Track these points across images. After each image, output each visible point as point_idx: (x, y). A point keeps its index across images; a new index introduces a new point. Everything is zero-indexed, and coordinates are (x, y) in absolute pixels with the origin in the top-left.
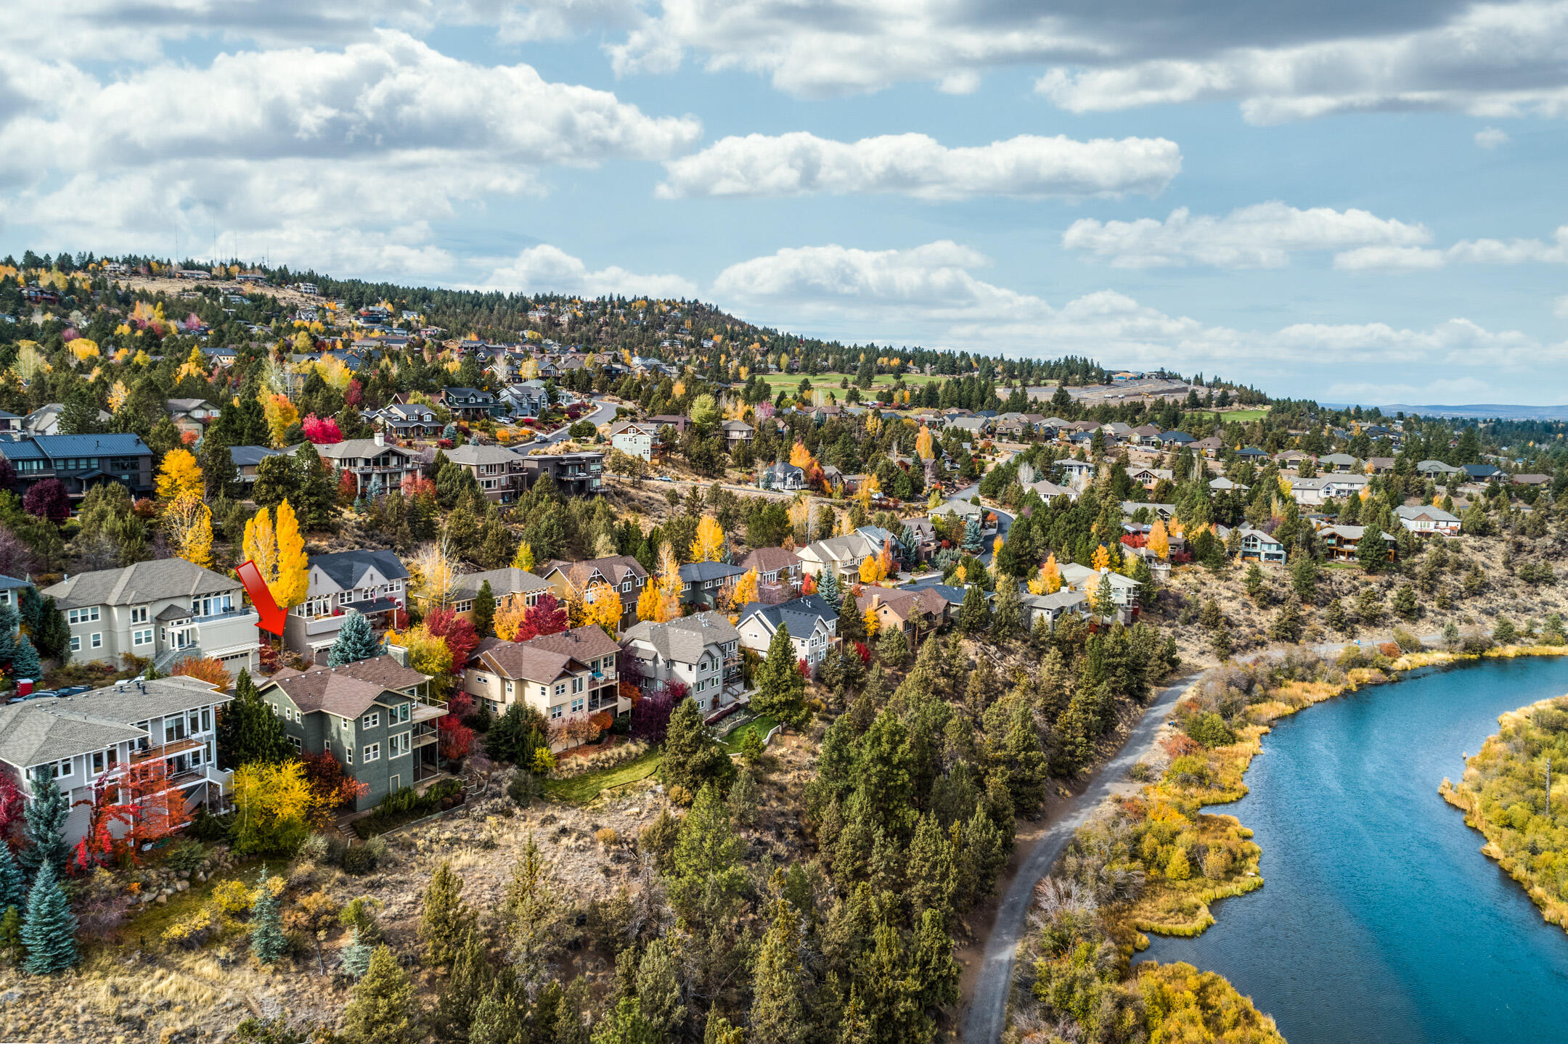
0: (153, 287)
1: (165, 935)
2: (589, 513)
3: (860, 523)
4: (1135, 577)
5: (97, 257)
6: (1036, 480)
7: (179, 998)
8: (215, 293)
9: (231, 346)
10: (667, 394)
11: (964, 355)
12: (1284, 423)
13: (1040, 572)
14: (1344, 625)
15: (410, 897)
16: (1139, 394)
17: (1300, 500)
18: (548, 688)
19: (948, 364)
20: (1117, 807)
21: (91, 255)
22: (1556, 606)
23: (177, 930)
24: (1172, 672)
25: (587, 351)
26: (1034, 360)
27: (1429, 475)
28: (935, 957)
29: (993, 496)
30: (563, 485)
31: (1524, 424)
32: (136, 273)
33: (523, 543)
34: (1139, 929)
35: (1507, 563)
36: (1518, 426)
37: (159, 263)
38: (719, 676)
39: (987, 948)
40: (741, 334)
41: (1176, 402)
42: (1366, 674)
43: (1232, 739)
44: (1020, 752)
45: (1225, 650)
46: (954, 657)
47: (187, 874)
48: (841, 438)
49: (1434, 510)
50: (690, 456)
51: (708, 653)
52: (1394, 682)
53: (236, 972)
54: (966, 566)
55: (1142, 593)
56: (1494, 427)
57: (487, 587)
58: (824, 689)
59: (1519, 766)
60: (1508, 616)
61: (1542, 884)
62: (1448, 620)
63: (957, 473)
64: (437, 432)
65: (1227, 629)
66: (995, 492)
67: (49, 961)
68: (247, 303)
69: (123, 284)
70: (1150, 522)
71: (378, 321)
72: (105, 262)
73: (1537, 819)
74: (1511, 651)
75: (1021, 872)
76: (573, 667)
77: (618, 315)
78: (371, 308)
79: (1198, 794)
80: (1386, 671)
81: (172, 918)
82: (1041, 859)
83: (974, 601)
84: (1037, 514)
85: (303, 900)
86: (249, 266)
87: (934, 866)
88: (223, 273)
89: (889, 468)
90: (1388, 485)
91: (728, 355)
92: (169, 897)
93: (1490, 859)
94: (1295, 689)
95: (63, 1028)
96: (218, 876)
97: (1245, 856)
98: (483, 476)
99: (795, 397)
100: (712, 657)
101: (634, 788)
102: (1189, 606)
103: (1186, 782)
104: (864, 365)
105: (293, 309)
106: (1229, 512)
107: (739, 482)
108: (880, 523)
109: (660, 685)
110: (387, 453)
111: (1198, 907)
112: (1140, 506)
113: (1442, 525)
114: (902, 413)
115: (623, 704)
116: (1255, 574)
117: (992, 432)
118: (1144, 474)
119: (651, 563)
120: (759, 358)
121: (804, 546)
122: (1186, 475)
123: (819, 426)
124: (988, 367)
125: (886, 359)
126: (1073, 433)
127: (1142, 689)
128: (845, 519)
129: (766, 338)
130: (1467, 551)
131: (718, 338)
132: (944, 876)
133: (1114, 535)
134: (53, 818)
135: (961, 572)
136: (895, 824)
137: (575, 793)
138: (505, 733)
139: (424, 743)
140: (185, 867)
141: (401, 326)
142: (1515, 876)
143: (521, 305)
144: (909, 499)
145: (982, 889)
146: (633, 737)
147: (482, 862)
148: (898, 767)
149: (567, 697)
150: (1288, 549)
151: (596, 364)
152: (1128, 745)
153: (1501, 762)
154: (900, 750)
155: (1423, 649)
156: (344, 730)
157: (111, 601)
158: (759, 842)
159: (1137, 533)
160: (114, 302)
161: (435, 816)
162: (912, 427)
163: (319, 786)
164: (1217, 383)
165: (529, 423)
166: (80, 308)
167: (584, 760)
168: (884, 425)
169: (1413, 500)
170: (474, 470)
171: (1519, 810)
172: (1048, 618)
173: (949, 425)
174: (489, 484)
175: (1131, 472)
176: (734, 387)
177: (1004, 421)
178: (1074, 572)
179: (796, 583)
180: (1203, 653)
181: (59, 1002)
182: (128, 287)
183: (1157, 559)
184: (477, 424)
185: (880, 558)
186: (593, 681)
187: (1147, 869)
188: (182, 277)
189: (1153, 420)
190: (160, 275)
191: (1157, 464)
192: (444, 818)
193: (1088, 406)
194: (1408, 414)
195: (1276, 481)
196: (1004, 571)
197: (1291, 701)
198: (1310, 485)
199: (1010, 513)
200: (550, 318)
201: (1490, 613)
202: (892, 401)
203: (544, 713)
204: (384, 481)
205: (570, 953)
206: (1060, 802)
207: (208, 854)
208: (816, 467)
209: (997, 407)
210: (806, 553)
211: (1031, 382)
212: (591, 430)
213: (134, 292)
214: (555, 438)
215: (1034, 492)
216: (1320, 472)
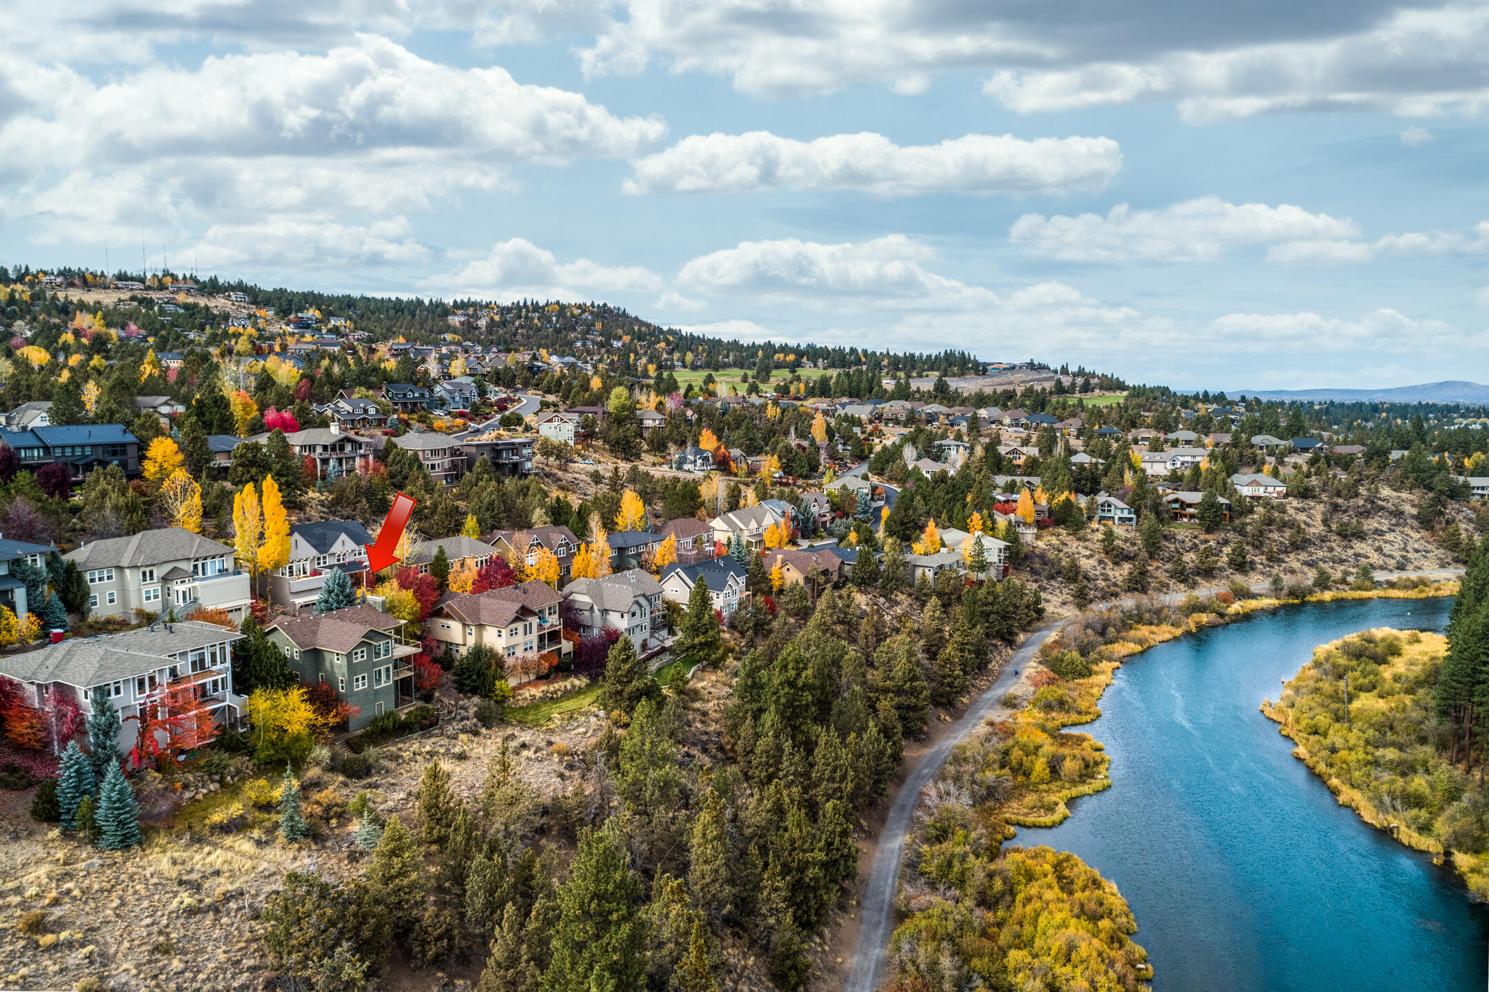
0: (90, 297)
1: (207, 821)
2: (524, 491)
3: (763, 496)
4: (1004, 539)
5: (33, 270)
6: (919, 458)
7: (226, 867)
8: (149, 303)
9: (176, 351)
10: (585, 387)
11: (853, 351)
12: (1139, 406)
13: (923, 536)
14: (1183, 576)
15: (402, 795)
16: (1011, 383)
17: (1149, 472)
18: (503, 631)
19: (838, 358)
20: (988, 729)
21: (27, 268)
22: (1367, 557)
23: (217, 817)
24: (1038, 620)
25: (509, 351)
26: (917, 354)
27: (1261, 448)
28: (837, 839)
29: (880, 473)
30: (498, 466)
31: (1354, 405)
32: (72, 285)
33: (469, 517)
34: (1007, 822)
35: (1325, 522)
36: (1348, 407)
37: (94, 275)
38: (647, 622)
39: (882, 839)
40: (648, 334)
41: (1044, 389)
42: (1204, 618)
43: (1090, 673)
44: (906, 682)
45: (1082, 600)
46: (848, 606)
47: (217, 777)
48: (744, 425)
49: (1264, 477)
50: (608, 443)
51: (637, 603)
52: (1227, 624)
53: (267, 850)
54: (857, 531)
55: (1011, 554)
56: (1327, 409)
57: (441, 551)
58: (737, 634)
59: (1326, 686)
60: (1325, 566)
61: (1338, 776)
62: (1275, 571)
63: (848, 453)
64: (381, 422)
65: (1085, 582)
66: (883, 470)
67: (119, 838)
68: (181, 311)
69: (61, 295)
70: (1018, 492)
71: (308, 326)
72: (41, 275)
73: (1337, 725)
74: (1327, 596)
75: (909, 781)
76: (524, 613)
77: (533, 319)
78: (300, 315)
79: (1059, 717)
80: (1222, 615)
81: (210, 810)
82: (926, 771)
83: (865, 559)
84: (919, 487)
85: (317, 796)
86: (181, 277)
87: (834, 771)
88: (156, 283)
89: (788, 449)
90: (1225, 457)
91: (637, 354)
92: (205, 795)
93: (1299, 759)
94: (1143, 631)
95: (138, 887)
96: (243, 780)
97: (1097, 764)
98: (428, 459)
99: (701, 389)
100: (640, 606)
101: (580, 713)
102: (1053, 564)
103: (1048, 707)
104: (761, 361)
105: (226, 317)
106: (1088, 482)
107: (654, 465)
108: (781, 497)
109: (596, 632)
110: (342, 440)
111: (1056, 804)
112: (1009, 479)
113: (1270, 489)
114: (799, 403)
115: (566, 646)
116: (1109, 535)
117: (879, 417)
118: (1014, 451)
119: (582, 532)
120: (665, 356)
121: (714, 517)
122: (1050, 451)
123: (723, 414)
124: (875, 361)
125: (782, 356)
126: (951, 418)
127: (1011, 633)
128: (750, 494)
129: (671, 338)
130: (1291, 511)
131: (627, 339)
132: (843, 778)
133: (987, 504)
134: (109, 729)
135: (853, 537)
136: (800, 737)
137: (530, 718)
138: (468, 669)
139: (402, 676)
140: (215, 772)
141: (330, 331)
142: (1317, 771)
143: (440, 310)
144: (806, 477)
145: (876, 792)
146: (576, 674)
147: (458, 769)
148: (802, 689)
149: (520, 638)
150: (1137, 513)
151: (518, 363)
152: (997, 678)
153: (1311, 683)
154: (803, 675)
155: (1254, 596)
156: (337, 664)
157: (124, 563)
158: (688, 755)
159: (1007, 502)
160: (54, 312)
161: (415, 736)
162: (807, 414)
163: (319, 708)
164: (1081, 372)
165: (462, 415)
166: (22, 318)
167: (536, 692)
168: (783, 413)
169: (1245, 470)
170: (421, 454)
171: (1323, 719)
172: (930, 575)
173: (841, 412)
174: (433, 467)
175: (1002, 450)
176: (645, 381)
177: (889, 408)
178: (952, 535)
179: (709, 548)
180: (1064, 603)
181: (132, 870)
182: (66, 297)
183: (1025, 524)
184: (415, 416)
185: (783, 527)
186: (540, 626)
187: (1015, 778)
188: (117, 288)
189: (1023, 405)
190: (95, 286)
191: (1025, 442)
192: (423, 736)
193: (965, 395)
194: (1249, 397)
195: (1128, 455)
196: (891, 535)
197: (1140, 642)
198: (1158, 458)
199: (894, 487)
200: (469, 322)
201: (1310, 564)
202: (788, 392)
203: (500, 651)
204: (341, 464)
205: (537, 837)
206: (941, 726)
207: (231, 762)
208: (723, 450)
209: (884, 396)
210: (717, 523)
211: (914, 374)
212: (519, 420)
213: (71, 302)
214: (487, 428)
215: (916, 468)
216: (1166, 447)
